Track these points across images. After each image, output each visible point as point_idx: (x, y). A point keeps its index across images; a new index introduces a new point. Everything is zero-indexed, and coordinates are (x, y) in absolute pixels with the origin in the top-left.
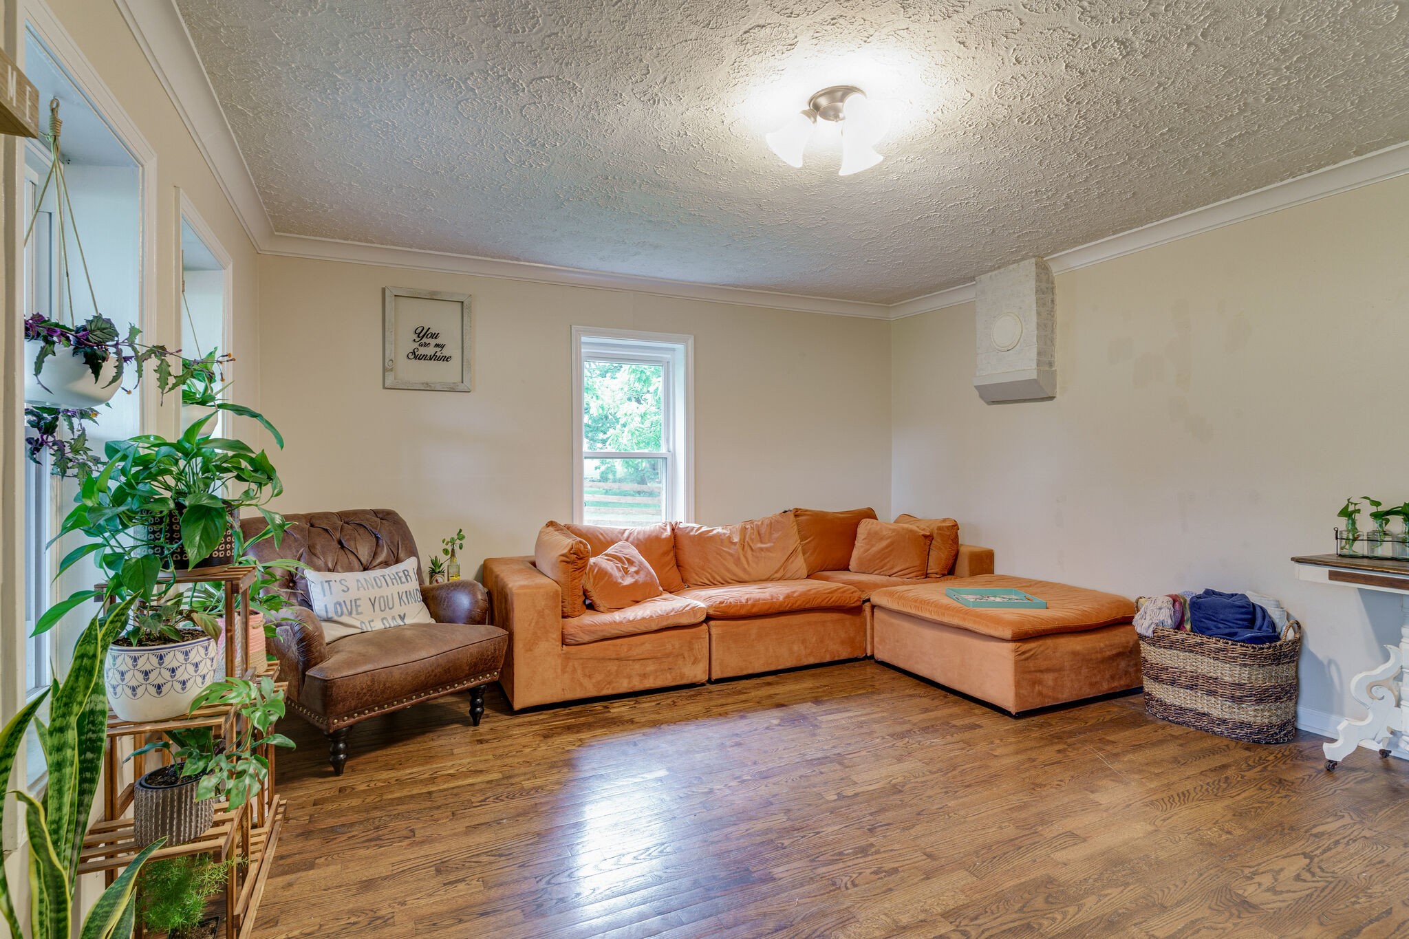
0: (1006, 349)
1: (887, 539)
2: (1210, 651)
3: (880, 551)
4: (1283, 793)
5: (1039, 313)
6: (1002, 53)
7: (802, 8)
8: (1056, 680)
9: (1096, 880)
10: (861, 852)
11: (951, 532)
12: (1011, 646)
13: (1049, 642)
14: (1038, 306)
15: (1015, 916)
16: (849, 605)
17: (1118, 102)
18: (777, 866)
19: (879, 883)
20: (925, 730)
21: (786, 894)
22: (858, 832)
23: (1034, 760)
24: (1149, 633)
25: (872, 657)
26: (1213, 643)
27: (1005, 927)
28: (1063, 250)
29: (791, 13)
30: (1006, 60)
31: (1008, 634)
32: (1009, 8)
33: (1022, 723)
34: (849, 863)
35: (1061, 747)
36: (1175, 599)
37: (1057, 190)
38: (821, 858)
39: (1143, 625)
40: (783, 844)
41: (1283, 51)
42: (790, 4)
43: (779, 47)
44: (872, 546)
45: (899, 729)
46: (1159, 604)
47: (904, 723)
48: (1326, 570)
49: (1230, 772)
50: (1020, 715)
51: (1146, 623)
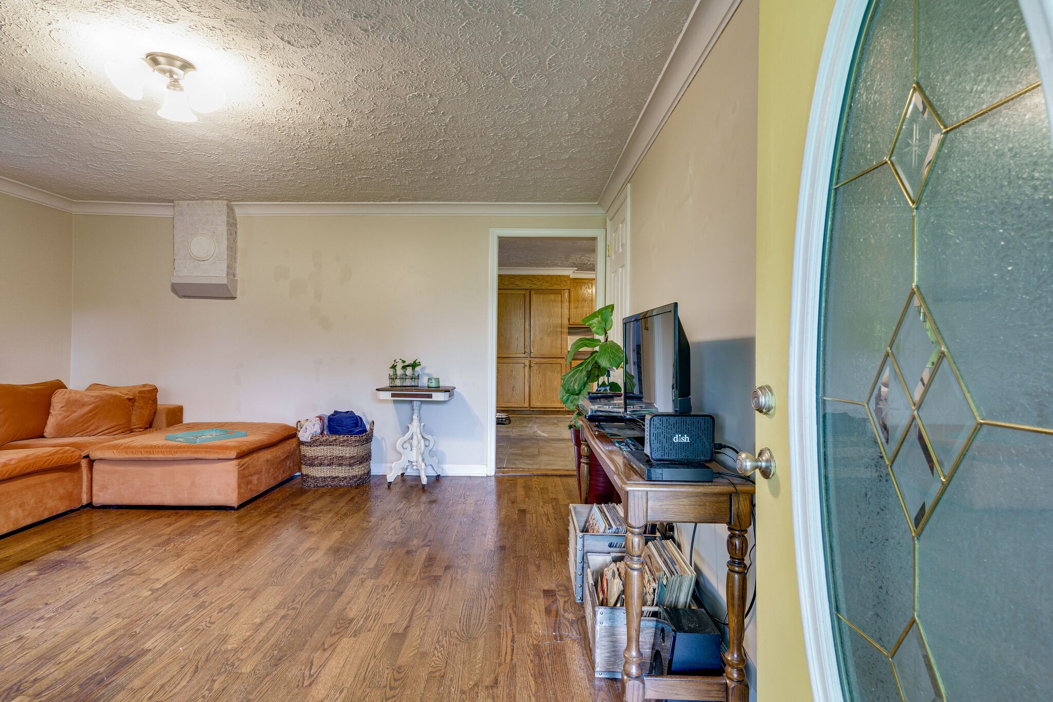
0: (202, 259)
1: (90, 405)
2: (340, 443)
3: (82, 416)
4: (379, 501)
5: (228, 239)
6: (294, 96)
7: (198, 10)
8: (258, 479)
9: (334, 561)
10: (200, 608)
11: (150, 394)
12: (235, 462)
13: (255, 456)
14: (228, 235)
15: (311, 591)
16: (70, 463)
17: (330, 143)
18: (144, 643)
19: (227, 615)
20: (181, 534)
21: (169, 651)
22: (188, 601)
23: (265, 526)
24: (309, 440)
25: (90, 505)
26: (342, 438)
27: (310, 597)
28: (247, 201)
29: (188, 8)
30: (294, 100)
31: (233, 454)
32: (313, 80)
33: (242, 511)
34: (197, 617)
35: (275, 515)
36: (321, 418)
37: (270, 169)
38: (174, 624)
39: (304, 436)
40: (135, 632)
41: (400, 153)
42: (191, 4)
43: (159, 16)
44: (74, 412)
45: (159, 541)
46: (313, 422)
47: (160, 536)
48: (390, 393)
49: (356, 499)
50: (241, 506)
51: (306, 435)
